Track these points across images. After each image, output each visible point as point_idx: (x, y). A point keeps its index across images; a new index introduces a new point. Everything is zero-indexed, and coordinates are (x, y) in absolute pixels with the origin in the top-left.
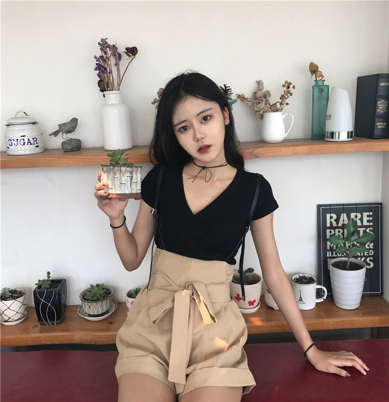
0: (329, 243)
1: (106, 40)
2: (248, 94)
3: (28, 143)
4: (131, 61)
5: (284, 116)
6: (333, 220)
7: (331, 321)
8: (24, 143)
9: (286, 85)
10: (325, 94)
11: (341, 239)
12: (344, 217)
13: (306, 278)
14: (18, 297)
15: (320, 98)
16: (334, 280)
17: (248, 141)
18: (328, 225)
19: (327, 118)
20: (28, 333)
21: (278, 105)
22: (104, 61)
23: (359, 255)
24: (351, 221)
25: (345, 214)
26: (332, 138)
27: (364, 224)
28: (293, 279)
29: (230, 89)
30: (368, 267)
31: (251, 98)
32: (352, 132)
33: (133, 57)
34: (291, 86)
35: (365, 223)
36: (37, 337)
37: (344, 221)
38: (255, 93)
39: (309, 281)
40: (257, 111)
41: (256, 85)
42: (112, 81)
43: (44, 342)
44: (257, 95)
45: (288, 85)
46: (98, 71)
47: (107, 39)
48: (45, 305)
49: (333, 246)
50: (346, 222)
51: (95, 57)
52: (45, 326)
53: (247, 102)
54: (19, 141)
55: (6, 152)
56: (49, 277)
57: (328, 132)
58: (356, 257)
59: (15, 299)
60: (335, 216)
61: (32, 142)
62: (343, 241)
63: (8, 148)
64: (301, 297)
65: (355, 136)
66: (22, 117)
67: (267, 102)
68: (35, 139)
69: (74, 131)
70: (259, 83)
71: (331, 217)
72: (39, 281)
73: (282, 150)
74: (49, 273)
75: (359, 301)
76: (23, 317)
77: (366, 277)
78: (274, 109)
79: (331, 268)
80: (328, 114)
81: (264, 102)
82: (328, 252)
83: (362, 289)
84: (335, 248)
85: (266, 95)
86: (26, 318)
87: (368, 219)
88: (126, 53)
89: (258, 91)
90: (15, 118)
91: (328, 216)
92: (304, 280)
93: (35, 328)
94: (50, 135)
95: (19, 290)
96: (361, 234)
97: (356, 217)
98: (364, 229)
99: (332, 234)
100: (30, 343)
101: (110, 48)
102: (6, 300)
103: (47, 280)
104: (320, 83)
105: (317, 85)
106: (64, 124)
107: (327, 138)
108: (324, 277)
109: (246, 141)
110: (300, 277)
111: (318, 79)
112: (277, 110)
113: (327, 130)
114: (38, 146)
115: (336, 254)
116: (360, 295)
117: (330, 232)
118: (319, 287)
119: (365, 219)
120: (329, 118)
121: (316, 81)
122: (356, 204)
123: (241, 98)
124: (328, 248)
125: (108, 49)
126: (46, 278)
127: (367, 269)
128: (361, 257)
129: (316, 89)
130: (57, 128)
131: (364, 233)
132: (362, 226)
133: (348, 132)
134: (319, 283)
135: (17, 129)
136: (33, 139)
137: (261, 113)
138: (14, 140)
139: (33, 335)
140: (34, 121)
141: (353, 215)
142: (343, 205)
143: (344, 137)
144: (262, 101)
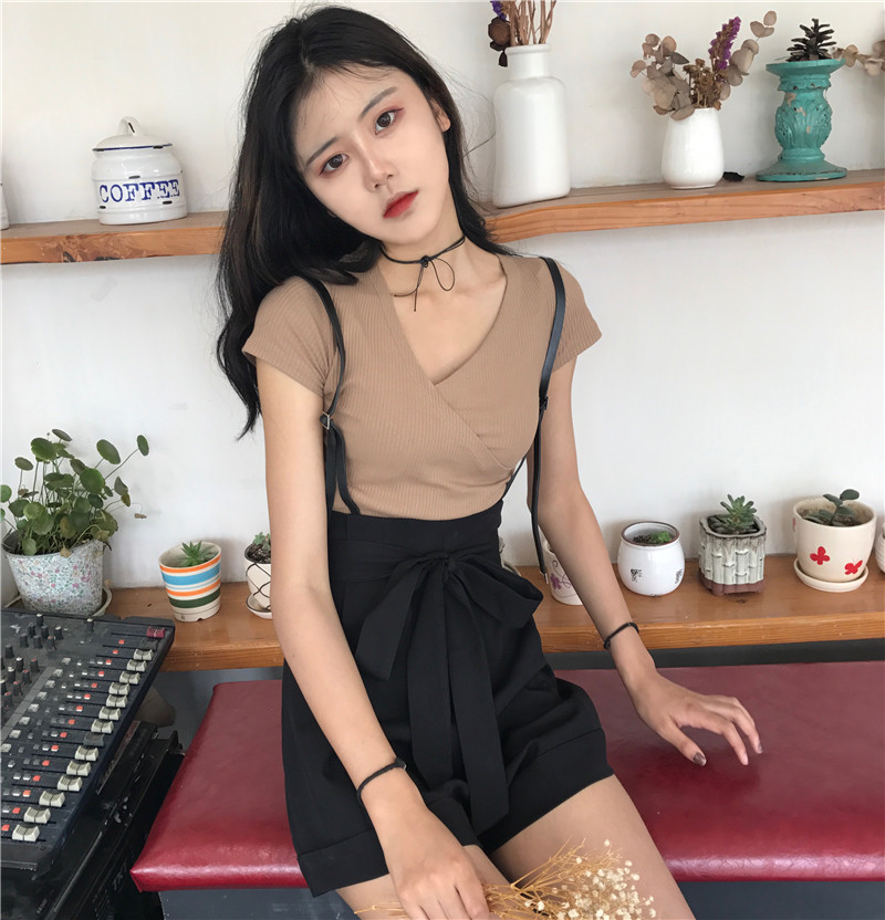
29: (831, 31)
38: (882, 42)
53: (865, 65)
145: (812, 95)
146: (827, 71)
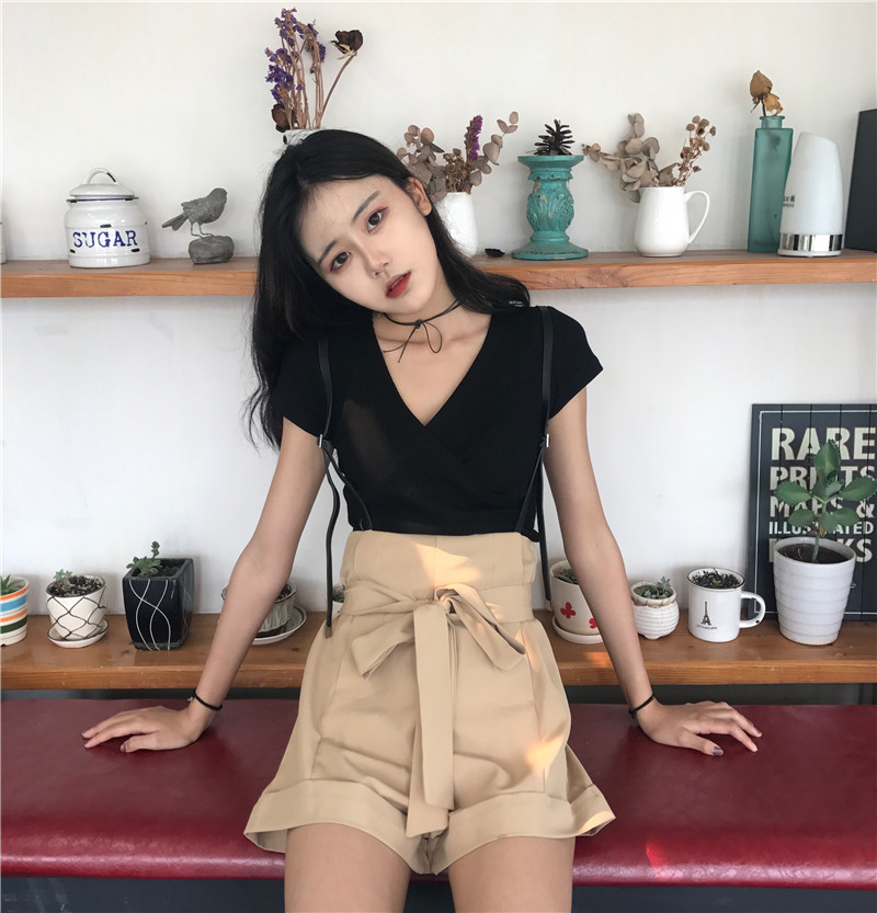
0: (774, 501)
1: (293, 13)
2: (608, 145)
3: (116, 241)
4: (347, 63)
5: (689, 195)
6: (785, 444)
7: (773, 666)
8: (108, 241)
9: (696, 125)
10: (782, 148)
11: (802, 490)
12: (811, 436)
13: (720, 578)
14: (88, 592)
15: (770, 159)
16: (781, 582)
17: (604, 250)
18: (775, 456)
19: (786, 202)
20: (110, 664)
21: (676, 172)
22: (288, 60)
23: (842, 532)
24: (827, 447)
25: (813, 430)
26: (795, 248)
27: (855, 458)
28: (690, 577)
29: (569, 132)
30: (860, 560)
31: (615, 155)
32: (840, 236)
33: (352, 53)
34: (707, 129)
35: (859, 455)
36: (128, 673)
37: (810, 447)
38: (625, 143)
39: (728, 582)
40: (627, 184)
41: (626, 124)
42: (303, 106)
43: (144, 684)
44: (628, 148)
45: (700, 126)
46: (274, 84)
47: (294, 10)
48: (146, 610)
49: (783, 508)
50: (815, 450)
51: (268, 52)
52: (145, 653)
53: (606, 162)
54: (96, 236)
55: (67, 261)
56: (156, 553)
57: (785, 235)
58: (835, 537)
59: (81, 594)
60: (790, 434)
61: (125, 241)
62: (807, 497)
63: (73, 251)
64: (706, 616)
65: (846, 247)
66: (102, 185)
67: (650, 164)
68: (132, 234)
69: (217, 217)
70: (634, 120)
71: (783, 437)
72: (136, 559)
73: (680, 271)
74: (156, 545)
75: (837, 627)
76: (99, 633)
77: (854, 580)
78: (666, 179)
79: (777, 558)
80: (788, 194)
81: (644, 163)
82: (771, 524)
83: (843, 605)
84: (786, 515)
85: (649, 149)
86: (104, 636)
87: (866, 443)
88: (337, 44)
89: (631, 138)
90: (89, 185)
91: (776, 433)
92: (714, 581)
93: (126, 655)
94: (164, 226)
95: (92, 577)
96: (849, 479)
97: (839, 437)
98: (855, 468)
99: (782, 477)
100: (114, 685)
101: (300, 31)
102: (63, 596)
103: (153, 559)
104: (773, 124)
105: (765, 127)
106: (195, 202)
107: (784, 248)
108: (760, 575)
109: (601, 250)
110: (707, 575)
111: (768, 114)
112: (674, 183)
113: (782, 231)
114: (137, 250)
115: (789, 528)
116: (840, 617)
117: (779, 473)
118: (749, 596)
119: (859, 443)
120: (789, 202)
121: (764, 118)
122: (841, 407)
123: (592, 152)
124: (773, 514)
125: (297, 32)
126: (150, 555)
127: (857, 563)
128: (845, 537)
129: (764, 139)
130: (180, 211)
131: (854, 478)
132: (851, 462)
133: (832, 237)
134: (747, 589)
135: (92, 209)
136: (127, 233)
137: (636, 187)
138: (85, 234)
139: (120, 669)
140: (129, 194)
141: (831, 433)
142: (811, 407)
143: (821, 246)
144: (640, 161)
145: (554, 185)
146: (569, 165)
